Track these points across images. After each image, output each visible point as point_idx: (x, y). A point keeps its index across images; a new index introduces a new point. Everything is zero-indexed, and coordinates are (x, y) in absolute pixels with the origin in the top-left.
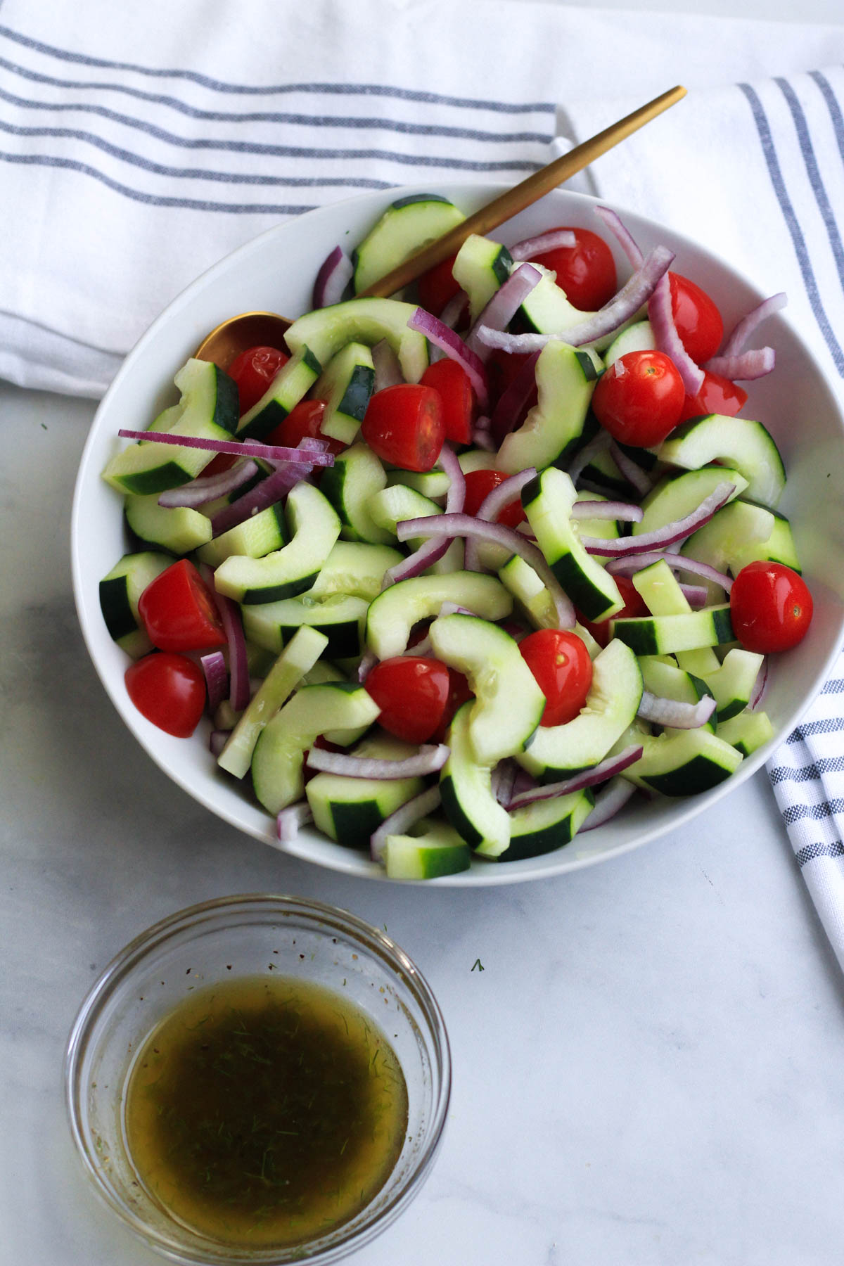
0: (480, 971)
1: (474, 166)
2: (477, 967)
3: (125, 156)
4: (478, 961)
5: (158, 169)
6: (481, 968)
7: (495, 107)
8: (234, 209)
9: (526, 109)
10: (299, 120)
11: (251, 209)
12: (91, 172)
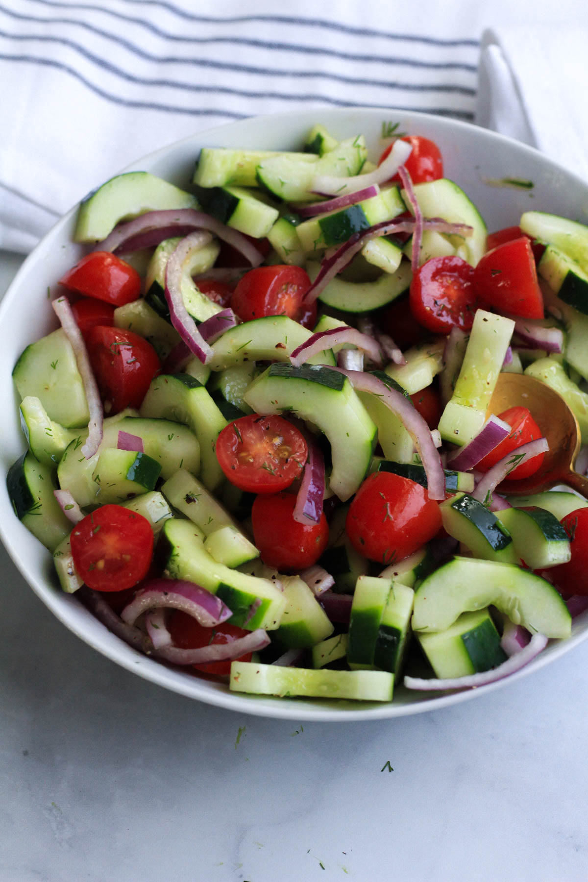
0: (390, 772)
1: (407, 87)
2: (387, 769)
3: (102, 64)
4: (388, 763)
5: (130, 78)
6: (391, 770)
7: (427, 41)
8: (195, 112)
9: (454, 44)
10: (256, 43)
11: (209, 113)
12: (72, 72)
